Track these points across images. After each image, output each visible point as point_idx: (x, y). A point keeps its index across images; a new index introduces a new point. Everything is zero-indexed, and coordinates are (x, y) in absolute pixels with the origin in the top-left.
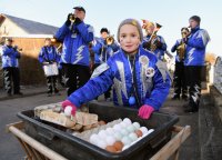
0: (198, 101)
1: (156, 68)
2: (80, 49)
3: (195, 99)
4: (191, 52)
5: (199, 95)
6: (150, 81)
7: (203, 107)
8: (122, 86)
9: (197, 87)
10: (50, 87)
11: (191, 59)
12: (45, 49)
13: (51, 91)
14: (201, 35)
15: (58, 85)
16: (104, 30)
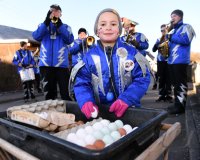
0: (184, 102)
1: (135, 61)
2: (62, 51)
3: (181, 99)
4: (176, 49)
5: (185, 95)
6: (129, 75)
7: (190, 108)
8: (99, 81)
9: (182, 87)
10: (27, 93)
11: (175, 57)
12: (20, 53)
13: (27, 97)
14: (185, 30)
15: (34, 91)
16: (82, 30)
